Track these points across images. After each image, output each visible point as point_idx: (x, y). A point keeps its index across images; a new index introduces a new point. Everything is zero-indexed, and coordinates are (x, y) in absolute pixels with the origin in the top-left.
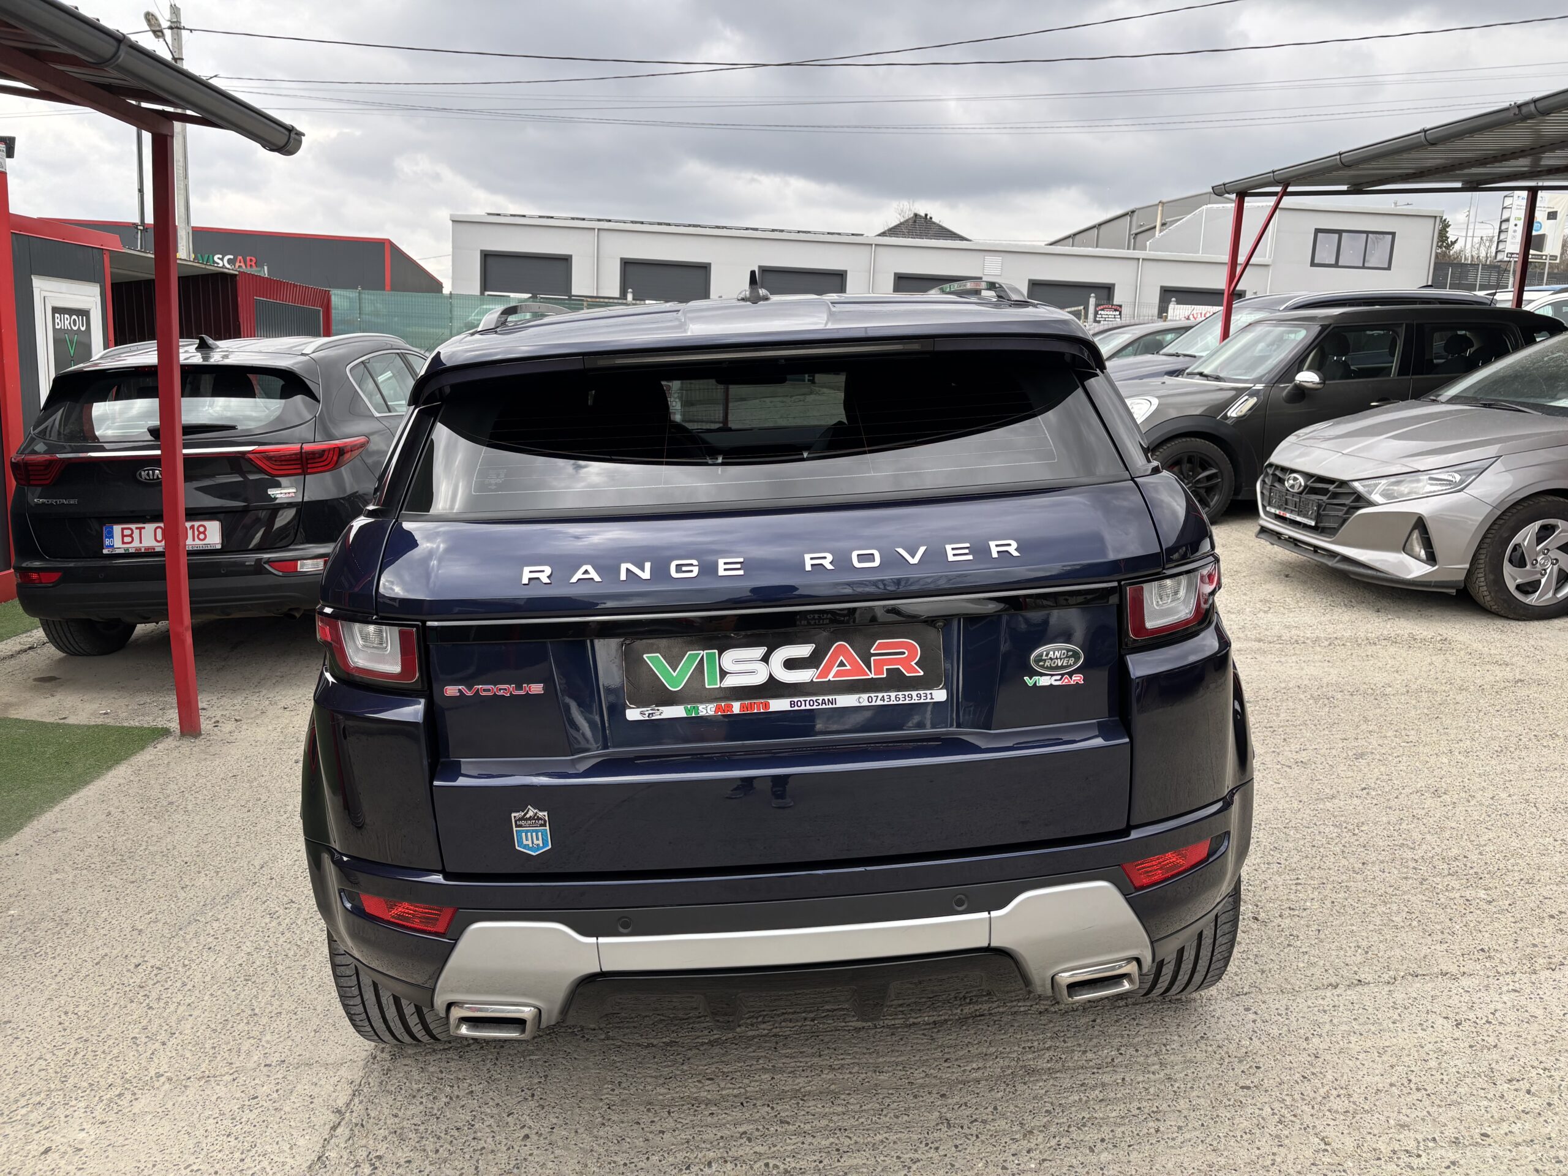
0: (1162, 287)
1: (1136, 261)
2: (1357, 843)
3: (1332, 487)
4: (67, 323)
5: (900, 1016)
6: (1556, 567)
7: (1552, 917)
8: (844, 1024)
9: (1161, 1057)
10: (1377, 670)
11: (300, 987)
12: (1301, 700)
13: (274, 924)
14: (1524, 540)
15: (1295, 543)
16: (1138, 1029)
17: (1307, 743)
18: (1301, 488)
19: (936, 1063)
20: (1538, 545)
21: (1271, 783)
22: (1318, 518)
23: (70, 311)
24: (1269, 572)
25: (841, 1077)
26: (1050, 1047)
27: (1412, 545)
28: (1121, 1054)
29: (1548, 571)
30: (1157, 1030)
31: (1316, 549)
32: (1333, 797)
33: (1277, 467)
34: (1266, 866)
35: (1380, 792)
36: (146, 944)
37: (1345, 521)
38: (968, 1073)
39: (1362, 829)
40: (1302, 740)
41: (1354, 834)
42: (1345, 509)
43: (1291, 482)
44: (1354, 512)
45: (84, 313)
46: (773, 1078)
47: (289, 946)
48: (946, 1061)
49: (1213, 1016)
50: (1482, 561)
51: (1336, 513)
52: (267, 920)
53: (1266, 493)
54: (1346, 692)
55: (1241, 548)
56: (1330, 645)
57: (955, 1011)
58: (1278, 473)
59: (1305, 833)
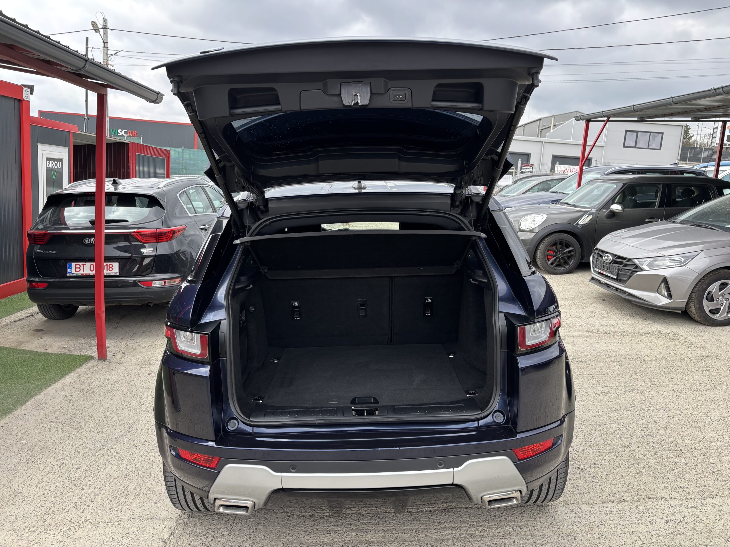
0: (553, 155)
1: (541, 143)
2: (627, 433)
3: (624, 261)
4: (52, 165)
5: (415, 507)
6: (728, 302)
7: (714, 472)
8: (389, 510)
9: (532, 532)
10: (642, 348)
11: (149, 482)
12: (606, 362)
13: (138, 451)
14: (713, 289)
15: (608, 286)
16: (522, 518)
17: (607, 383)
18: (611, 261)
19: (430, 531)
20: (719, 292)
21: (590, 402)
22: (618, 275)
23: (54, 160)
24: (595, 298)
25: (387, 535)
26: (482, 525)
27: (661, 290)
28: (514, 530)
29: (724, 304)
30: (531, 519)
31: (617, 289)
32: (618, 410)
33: (600, 250)
34: (585, 442)
35: (640, 409)
36: (81, 459)
37: (630, 277)
38: (444, 536)
39: (630, 426)
40: (605, 381)
41: (626, 429)
42: (631, 272)
43: (606, 258)
44: (635, 273)
45: (61, 161)
46: (357, 534)
47: (144, 462)
48: (434, 530)
49: (556, 514)
50: (693, 298)
51: (626, 273)
52: (135, 449)
53: (595, 262)
54: (627, 359)
55: (583, 285)
56: (621, 335)
57: (440, 506)
58: (600, 253)
59: (604, 427)
